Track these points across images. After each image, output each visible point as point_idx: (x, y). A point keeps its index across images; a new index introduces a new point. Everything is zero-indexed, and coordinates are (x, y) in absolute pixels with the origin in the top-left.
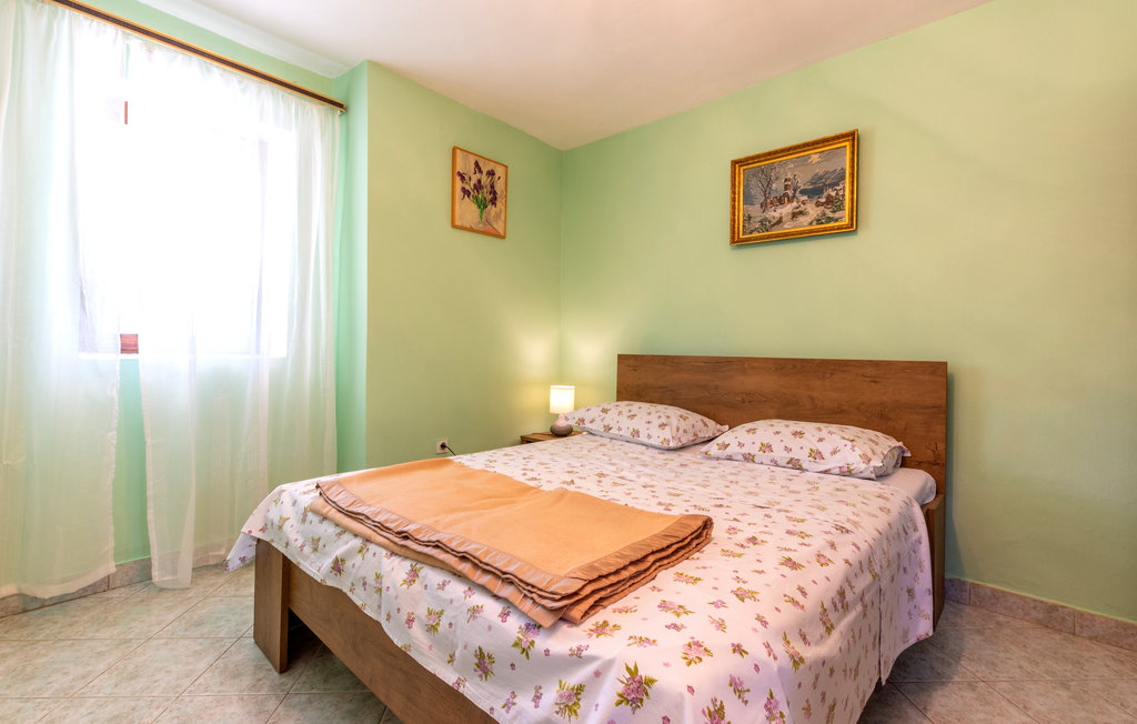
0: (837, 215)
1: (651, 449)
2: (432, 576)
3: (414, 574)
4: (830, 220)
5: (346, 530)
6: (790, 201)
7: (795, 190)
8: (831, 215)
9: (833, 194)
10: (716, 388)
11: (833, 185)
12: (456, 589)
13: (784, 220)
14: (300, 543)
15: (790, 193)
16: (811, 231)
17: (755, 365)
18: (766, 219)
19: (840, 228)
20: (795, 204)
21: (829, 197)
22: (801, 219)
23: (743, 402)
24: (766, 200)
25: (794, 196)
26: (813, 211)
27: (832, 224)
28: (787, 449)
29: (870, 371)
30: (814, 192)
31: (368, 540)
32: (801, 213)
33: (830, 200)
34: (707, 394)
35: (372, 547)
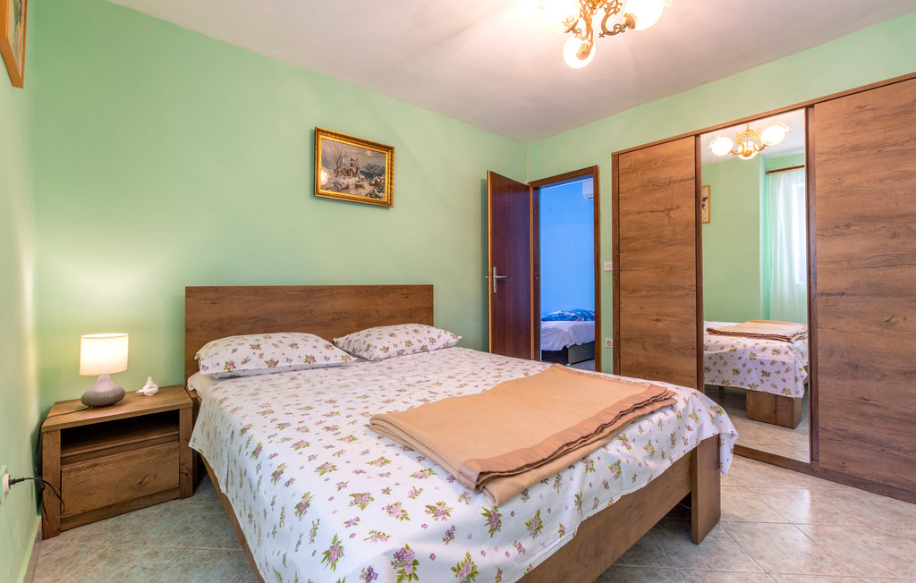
0: (381, 194)
1: (330, 369)
2: (632, 431)
3: (624, 440)
4: (377, 196)
5: (558, 475)
6: (355, 175)
7: (357, 169)
8: (377, 193)
9: (379, 180)
10: (311, 311)
11: (379, 175)
12: (645, 424)
13: (350, 187)
14: (513, 551)
15: (354, 170)
16: (365, 200)
17: (341, 291)
18: (338, 183)
19: (380, 203)
20: (357, 179)
21: (376, 182)
22: (361, 190)
23: (333, 320)
24: (338, 168)
25: (356, 173)
26: (368, 188)
27: (378, 199)
28: (420, 341)
29: (405, 291)
30: (369, 175)
31: (584, 458)
32: (361, 186)
33: (376, 184)
34: (303, 318)
35: (593, 457)
